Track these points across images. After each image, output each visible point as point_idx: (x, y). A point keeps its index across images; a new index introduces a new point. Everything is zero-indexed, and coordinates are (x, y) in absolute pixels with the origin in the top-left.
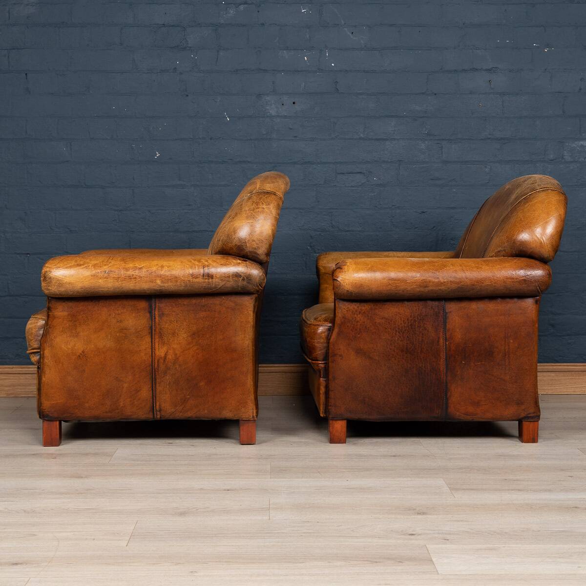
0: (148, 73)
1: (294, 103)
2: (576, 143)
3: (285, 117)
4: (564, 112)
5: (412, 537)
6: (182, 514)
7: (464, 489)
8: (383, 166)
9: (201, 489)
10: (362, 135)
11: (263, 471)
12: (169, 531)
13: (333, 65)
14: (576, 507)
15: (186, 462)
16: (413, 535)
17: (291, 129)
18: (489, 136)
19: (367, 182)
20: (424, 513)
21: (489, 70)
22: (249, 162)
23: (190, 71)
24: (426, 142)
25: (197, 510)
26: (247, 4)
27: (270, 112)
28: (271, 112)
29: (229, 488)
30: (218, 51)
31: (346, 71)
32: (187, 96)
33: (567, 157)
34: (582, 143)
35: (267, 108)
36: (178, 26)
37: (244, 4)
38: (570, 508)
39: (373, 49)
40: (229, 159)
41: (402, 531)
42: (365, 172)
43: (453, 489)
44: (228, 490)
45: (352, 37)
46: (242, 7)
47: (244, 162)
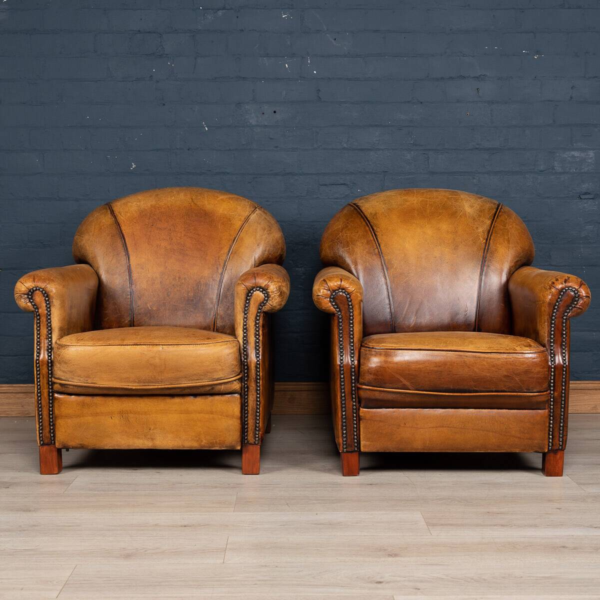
0: (123, 81)
1: (275, 112)
2: (567, 153)
3: (266, 126)
4: (554, 121)
5: (379, 586)
6: (128, 556)
7: (442, 525)
8: (368, 177)
9: (156, 525)
10: (345, 145)
11: (227, 503)
12: (109, 578)
13: (315, 72)
14: (564, 547)
15: (147, 492)
16: (380, 582)
17: (271, 139)
18: (477, 147)
19: (351, 195)
20: (396, 555)
21: (477, 78)
22: (228, 173)
23: (167, 79)
24: (412, 152)
25: (146, 551)
26: (226, 9)
27: (249, 122)
28: (251, 121)
29: (186, 523)
30: (196, 59)
31: (329, 78)
32: (164, 105)
33: (558, 168)
34: (573, 153)
35: (247, 117)
36: (155, 33)
37: (223, 9)
38: (557, 547)
39: (357, 55)
40: (208, 171)
41: (369, 578)
42: (349, 183)
43: (431, 524)
44: (185, 526)
45: (335, 43)
46: (220, 13)
47: (224, 173)
